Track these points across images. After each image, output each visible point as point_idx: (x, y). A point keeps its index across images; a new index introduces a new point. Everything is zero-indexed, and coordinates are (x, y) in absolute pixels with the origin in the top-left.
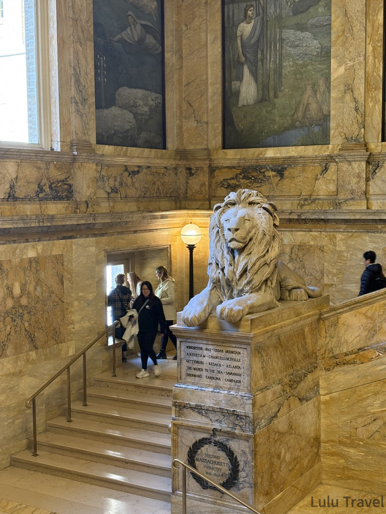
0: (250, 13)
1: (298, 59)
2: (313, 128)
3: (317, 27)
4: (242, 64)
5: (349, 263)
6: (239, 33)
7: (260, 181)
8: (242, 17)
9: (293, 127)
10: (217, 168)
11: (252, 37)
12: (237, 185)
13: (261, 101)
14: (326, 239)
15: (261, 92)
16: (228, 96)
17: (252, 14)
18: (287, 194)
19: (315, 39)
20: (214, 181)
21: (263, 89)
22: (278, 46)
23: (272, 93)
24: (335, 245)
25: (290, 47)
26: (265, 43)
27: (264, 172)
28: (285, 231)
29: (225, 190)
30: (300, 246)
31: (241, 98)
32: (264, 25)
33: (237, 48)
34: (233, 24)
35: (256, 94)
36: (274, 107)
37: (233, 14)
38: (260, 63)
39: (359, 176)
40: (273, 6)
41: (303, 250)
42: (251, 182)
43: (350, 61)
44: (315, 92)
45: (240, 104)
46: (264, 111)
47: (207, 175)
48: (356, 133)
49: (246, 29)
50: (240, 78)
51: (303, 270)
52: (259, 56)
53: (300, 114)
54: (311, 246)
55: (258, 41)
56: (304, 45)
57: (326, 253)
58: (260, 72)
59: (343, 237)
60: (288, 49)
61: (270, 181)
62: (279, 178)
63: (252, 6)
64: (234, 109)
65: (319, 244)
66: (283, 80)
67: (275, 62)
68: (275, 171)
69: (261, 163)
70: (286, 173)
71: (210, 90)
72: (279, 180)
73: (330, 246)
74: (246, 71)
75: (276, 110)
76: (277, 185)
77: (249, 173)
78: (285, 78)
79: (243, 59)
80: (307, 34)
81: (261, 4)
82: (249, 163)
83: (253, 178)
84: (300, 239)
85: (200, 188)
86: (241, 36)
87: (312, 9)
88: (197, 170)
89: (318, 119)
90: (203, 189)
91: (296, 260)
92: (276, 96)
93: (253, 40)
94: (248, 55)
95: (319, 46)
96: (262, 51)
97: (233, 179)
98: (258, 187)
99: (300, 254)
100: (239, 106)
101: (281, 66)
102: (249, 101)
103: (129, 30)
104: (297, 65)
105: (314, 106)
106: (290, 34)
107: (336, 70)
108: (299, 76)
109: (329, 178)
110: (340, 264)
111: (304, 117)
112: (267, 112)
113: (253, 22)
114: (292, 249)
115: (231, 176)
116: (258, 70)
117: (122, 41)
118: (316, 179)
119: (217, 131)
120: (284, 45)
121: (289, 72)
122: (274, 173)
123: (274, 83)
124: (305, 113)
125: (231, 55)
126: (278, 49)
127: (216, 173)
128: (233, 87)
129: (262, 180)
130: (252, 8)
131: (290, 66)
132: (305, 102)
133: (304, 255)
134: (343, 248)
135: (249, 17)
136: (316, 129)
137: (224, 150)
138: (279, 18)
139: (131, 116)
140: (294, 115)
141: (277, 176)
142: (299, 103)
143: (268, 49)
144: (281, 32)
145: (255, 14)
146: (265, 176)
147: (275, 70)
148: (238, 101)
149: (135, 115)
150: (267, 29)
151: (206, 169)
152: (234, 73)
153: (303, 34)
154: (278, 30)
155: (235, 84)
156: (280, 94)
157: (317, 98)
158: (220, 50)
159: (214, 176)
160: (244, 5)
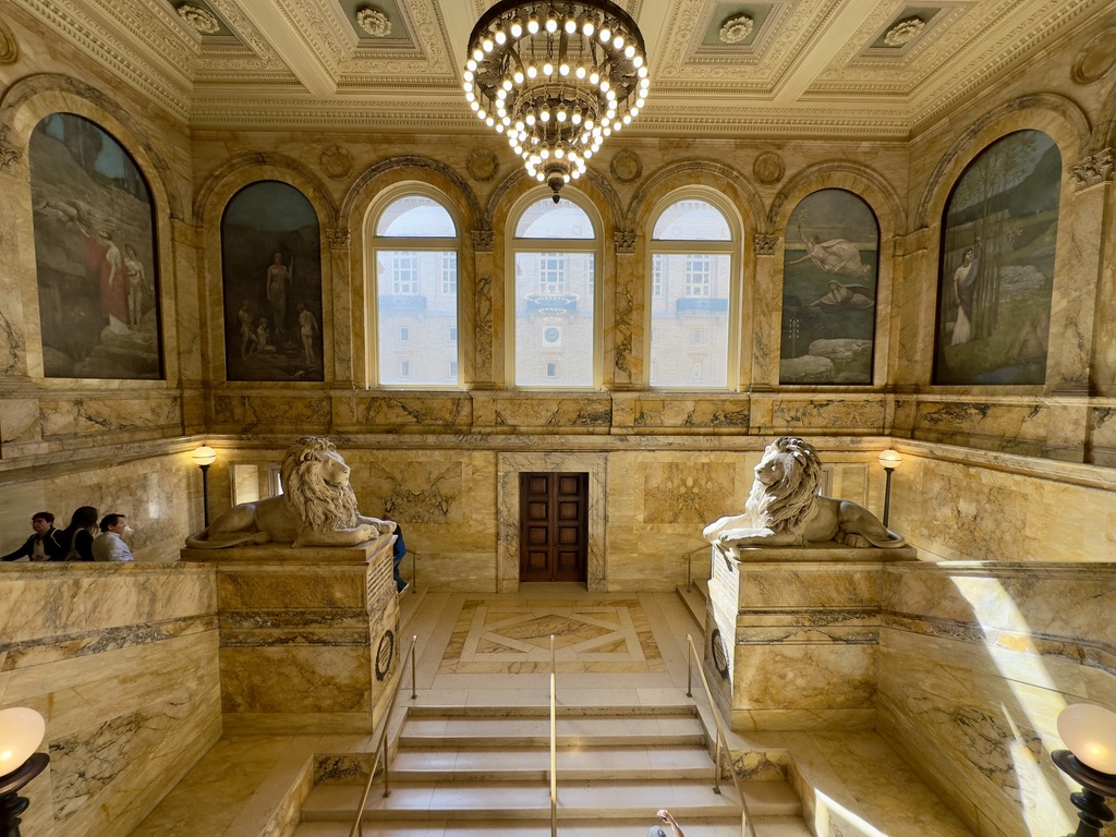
0: (968, 256)
1: (1016, 295)
2: (1030, 366)
3: (1040, 258)
4: (957, 306)
6: (956, 278)
7: (962, 417)
9: (1006, 364)
10: (923, 401)
11: (969, 280)
12: (939, 419)
14: (1031, 487)
15: (974, 330)
16: (940, 337)
17: (970, 257)
18: (988, 433)
19: (1039, 272)
20: (919, 413)
22: (995, 284)
23: (985, 332)
24: (1042, 495)
25: (1009, 283)
27: (967, 409)
29: (929, 422)
30: (999, 489)
31: (954, 338)
32: (982, 266)
33: (953, 292)
35: (969, 333)
36: (987, 345)
37: (951, 261)
38: (975, 303)
39: (1076, 422)
40: (992, 245)
41: (1004, 493)
42: (953, 417)
43: (1076, 291)
44: (1035, 327)
45: (953, 343)
46: (977, 349)
47: (912, 408)
48: (1078, 373)
49: (963, 272)
50: (955, 320)
52: (975, 296)
53: (1015, 351)
54: (1012, 491)
55: (975, 282)
56: (1025, 279)
57: (1030, 502)
58: (974, 311)
59: (1053, 489)
60: (1005, 286)
61: (972, 417)
62: (981, 416)
63: (971, 249)
64: (946, 348)
65: (1022, 492)
66: (999, 318)
67: (991, 300)
68: (977, 409)
69: (963, 400)
70: (989, 412)
71: (922, 332)
72: (982, 418)
73: (1035, 495)
74: (961, 312)
75: (989, 348)
76: (980, 422)
77: (952, 408)
78: (1000, 315)
79: (958, 301)
80: (1031, 268)
81: (980, 246)
82: (951, 400)
83: (956, 413)
84: (1000, 481)
85: (905, 419)
86: (958, 279)
87: (1036, 241)
88: (904, 403)
89: (1035, 357)
90: (909, 420)
91: (995, 501)
92: (990, 334)
93: (970, 282)
94: (964, 297)
95: (1041, 278)
97: (936, 413)
98: (960, 422)
99: (1000, 498)
100: (952, 345)
101: (997, 304)
102: (962, 340)
103: (830, 295)
104: (1015, 301)
105: (1032, 343)
106: (1009, 271)
107: (1058, 302)
108: (1016, 313)
109: (1039, 421)
110: (1047, 519)
111: (1020, 354)
112: (980, 350)
113: (970, 265)
114: (991, 490)
115: (934, 410)
117: (822, 305)
118: (1023, 421)
119: (927, 369)
120: (1002, 282)
121: (1005, 309)
122: (977, 411)
123: (989, 321)
124: (1021, 350)
125: (947, 298)
126: (995, 287)
127: (922, 406)
128: (947, 327)
130: (971, 252)
131: (1007, 303)
132: (1022, 339)
133: (1003, 499)
134: (1052, 502)
135: (967, 260)
136: (1034, 368)
137: (933, 386)
138: (998, 256)
139: (829, 360)
140: (1008, 352)
141: (980, 413)
142: (1015, 340)
143: (985, 289)
144: (999, 271)
145: (973, 256)
146: (967, 412)
147: (990, 309)
148: (951, 340)
149: (833, 360)
150: (984, 270)
151: (912, 402)
152: (949, 314)
153: (1025, 268)
154: (996, 269)
156: (994, 332)
157: (1036, 334)
158: (935, 296)
159: (920, 409)
160: (962, 250)
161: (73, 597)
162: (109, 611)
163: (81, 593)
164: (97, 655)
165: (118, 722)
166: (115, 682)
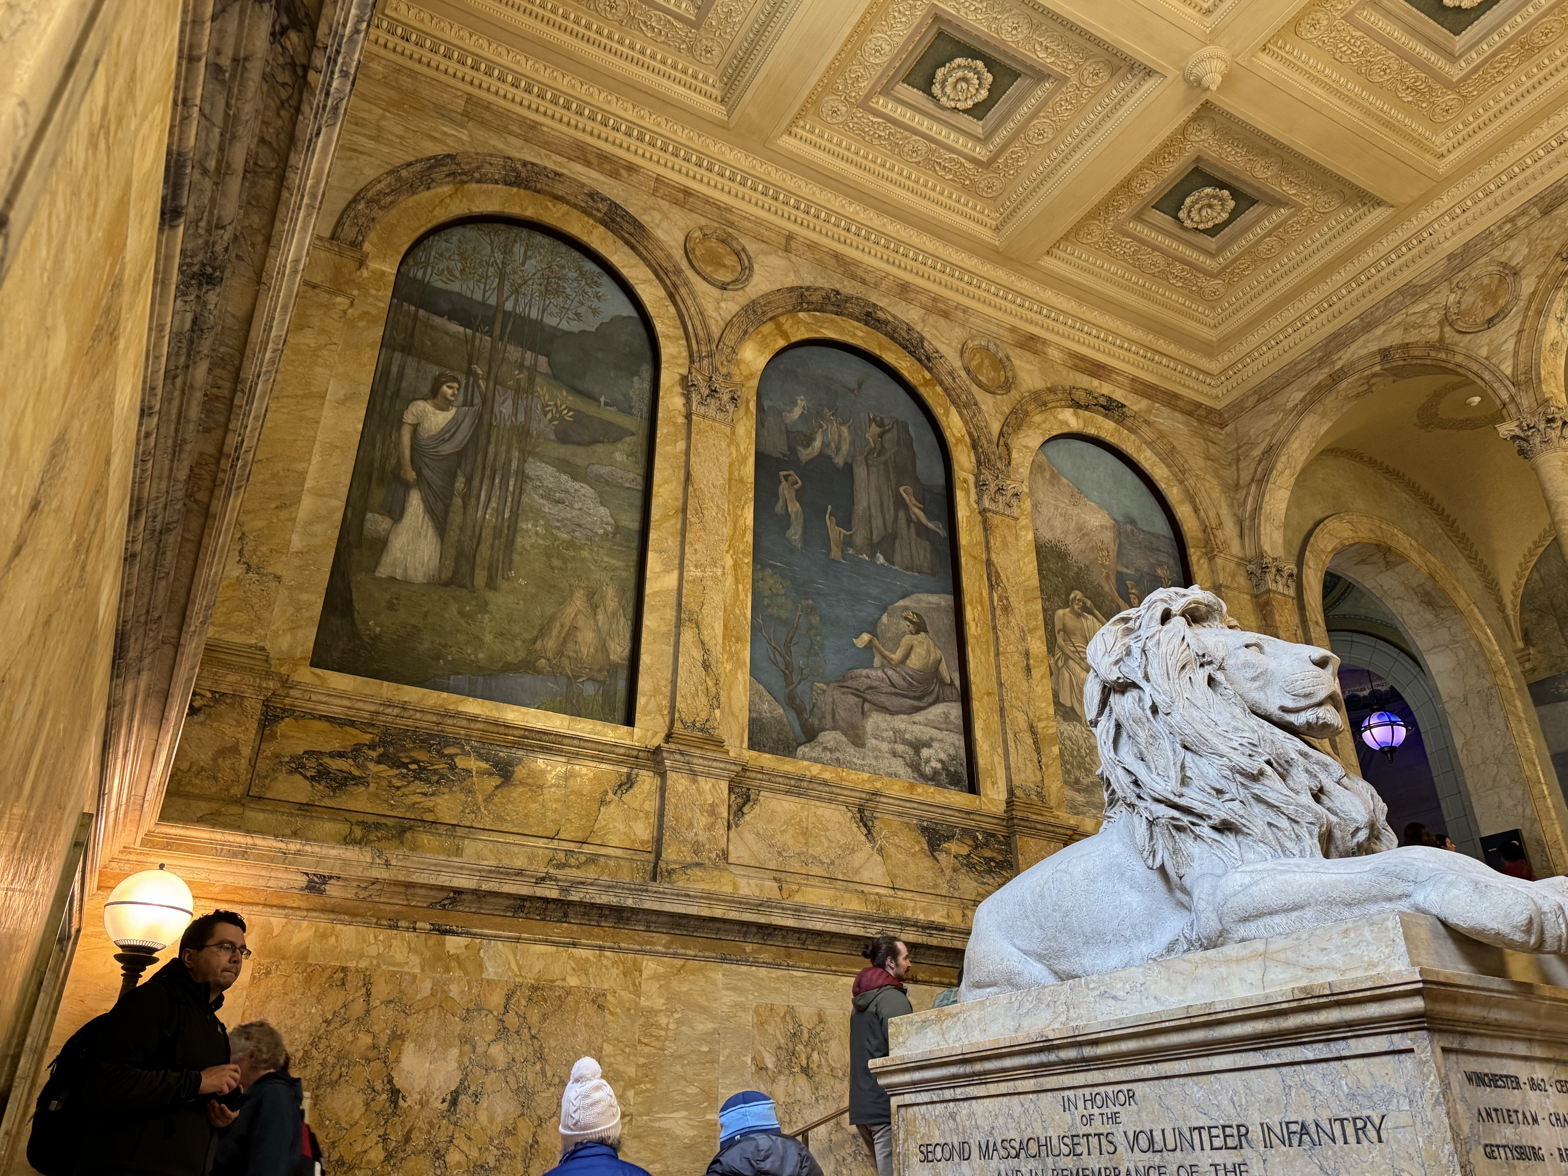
0: (446, 390)
1: (558, 528)
2: (583, 683)
3: (608, 483)
4: (407, 487)
5: (671, 1048)
6: (411, 417)
7: (435, 778)
8: (426, 388)
9: (528, 666)
10: (289, 712)
11: (444, 441)
12: (354, 778)
13: (447, 584)
14: (614, 971)
15: (450, 563)
17: (453, 395)
18: (515, 830)
19: (602, 504)
20: (269, 749)
21: (457, 559)
22: (512, 483)
23: (480, 577)
24: (637, 992)
25: (542, 496)
26: (479, 465)
27: (451, 757)
28: (497, 938)
29: (307, 783)
30: (535, 988)
31: (387, 559)
33: (398, 445)
34: (397, 394)
35: (435, 563)
36: (484, 606)
37: (401, 374)
38: (458, 501)
39: (712, 811)
40: (509, 402)
41: (545, 1001)
42: (404, 776)
43: (696, 567)
44: (594, 608)
45: (383, 572)
46: (454, 609)
47: (253, 726)
48: (704, 715)
49: (431, 417)
50: (396, 514)
51: (538, 1067)
52: (460, 484)
53: (551, 644)
54: (568, 992)
55: (461, 454)
56: (577, 506)
57: (611, 1013)
58: (456, 518)
59: (661, 970)
60: (536, 499)
61: (468, 782)
62: (496, 781)
63: (455, 380)
64: (361, 578)
65: (593, 986)
66: (516, 558)
67: (499, 512)
68: (487, 761)
69: (449, 729)
70: (520, 772)
71: (307, 504)
72: (497, 787)
73: (623, 993)
74: (415, 502)
75: (487, 617)
76: (489, 799)
77: (404, 749)
78: (521, 554)
79: (411, 475)
80: (586, 490)
81: (479, 386)
82: (410, 722)
83: (414, 767)
84: (539, 966)
85: (214, 760)
86: (416, 427)
87: (600, 448)
88: (216, 701)
89: (596, 667)
90: (226, 764)
91: (517, 1032)
92: (491, 585)
93: (447, 448)
94: (426, 472)
95: (610, 520)
96: (469, 481)
97: (341, 755)
98: (425, 794)
99: (534, 1016)
100: (377, 575)
101: (513, 527)
102: (411, 573)
104: (556, 538)
105: (587, 637)
106: (544, 473)
107: (658, 576)
108: (556, 562)
109: (636, 805)
110: (647, 1049)
111: (560, 653)
112: (461, 613)
113: (452, 412)
114: (509, 997)
115: (337, 746)
116: (451, 515)
118: (603, 802)
119: (306, 614)
120: (529, 487)
121: (532, 546)
122: (484, 765)
123: (491, 556)
125: (378, 454)
126: (511, 488)
127: (284, 726)
128: (368, 525)
129: (442, 776)
130: (456, 385)
131: (537, 533)
132: (567, 622)
133: (544, 1018)
134: (659, 1003)
135: (446, 398)
137: (318, 671)
138: (523, 433)
140: (534, 641)
141: (491, 774)
142: (552, 619)
143: (486, 482)
144: (523, 461)
145: (461, 398)
146: (453, 767)
147: (497, 532)
148: (377, 563)
150: (488, 442)
151: (254, 705)
152: (378, 495)
153: (577, 485)
154: (516, 454)
155: (376, 523)
156: (505, 585)
157: (596, 621)
158: (359, 427)
159: (273, 736)
160: (436, 370)
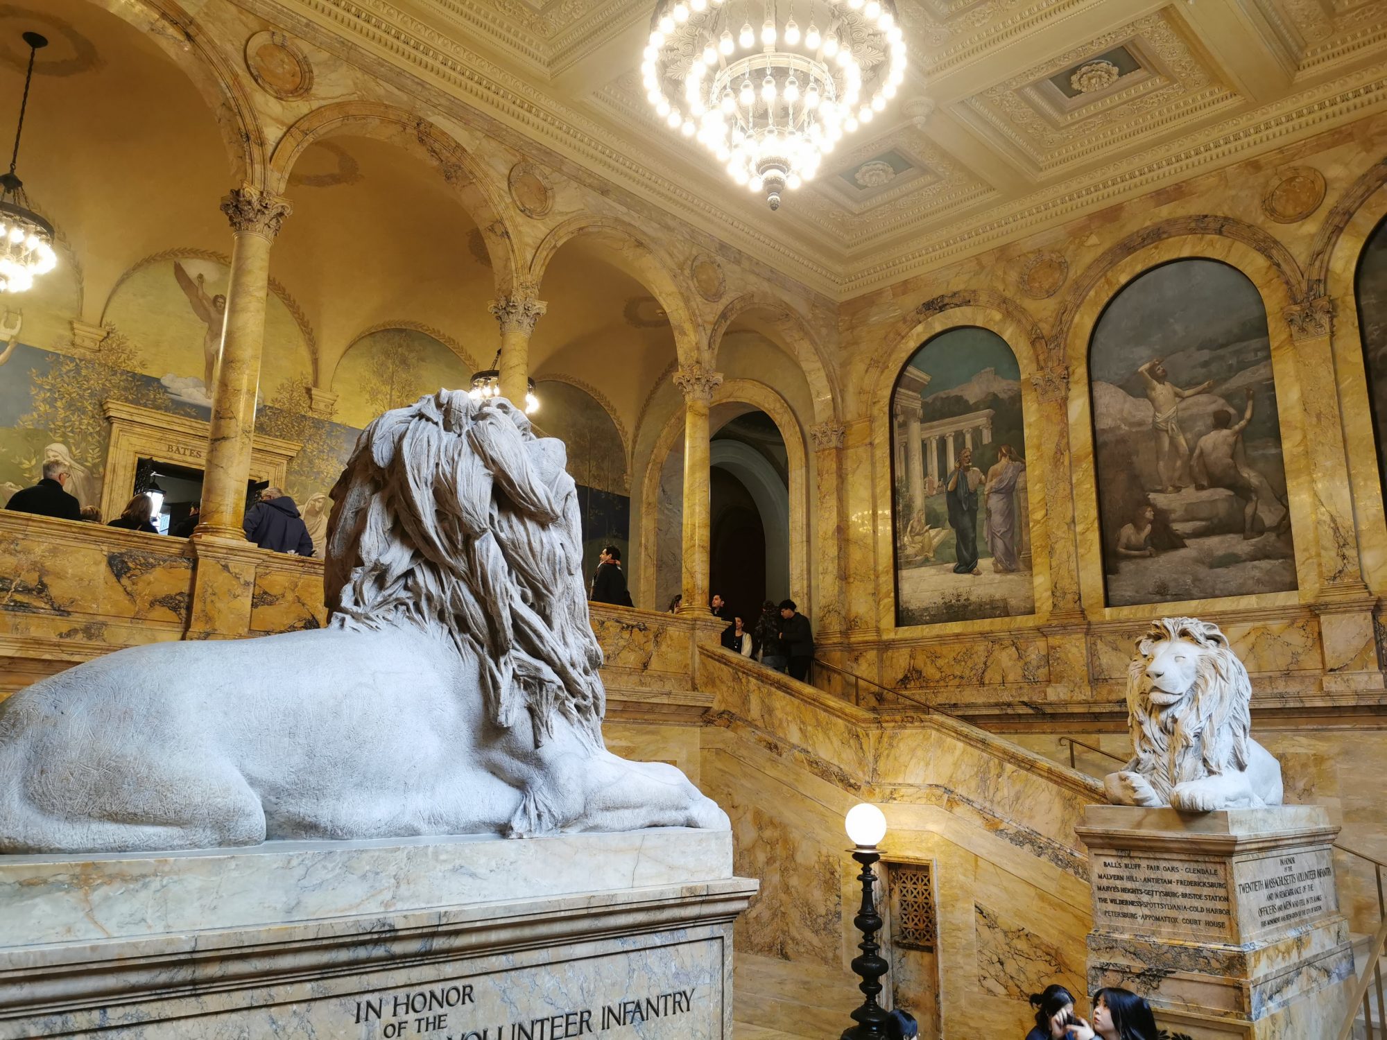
161: (999, 776)
162: (1031, 810)
163: (1005, 775)
164: (1013, 846)
165: (1037, 941)
166: (1032, 892)
